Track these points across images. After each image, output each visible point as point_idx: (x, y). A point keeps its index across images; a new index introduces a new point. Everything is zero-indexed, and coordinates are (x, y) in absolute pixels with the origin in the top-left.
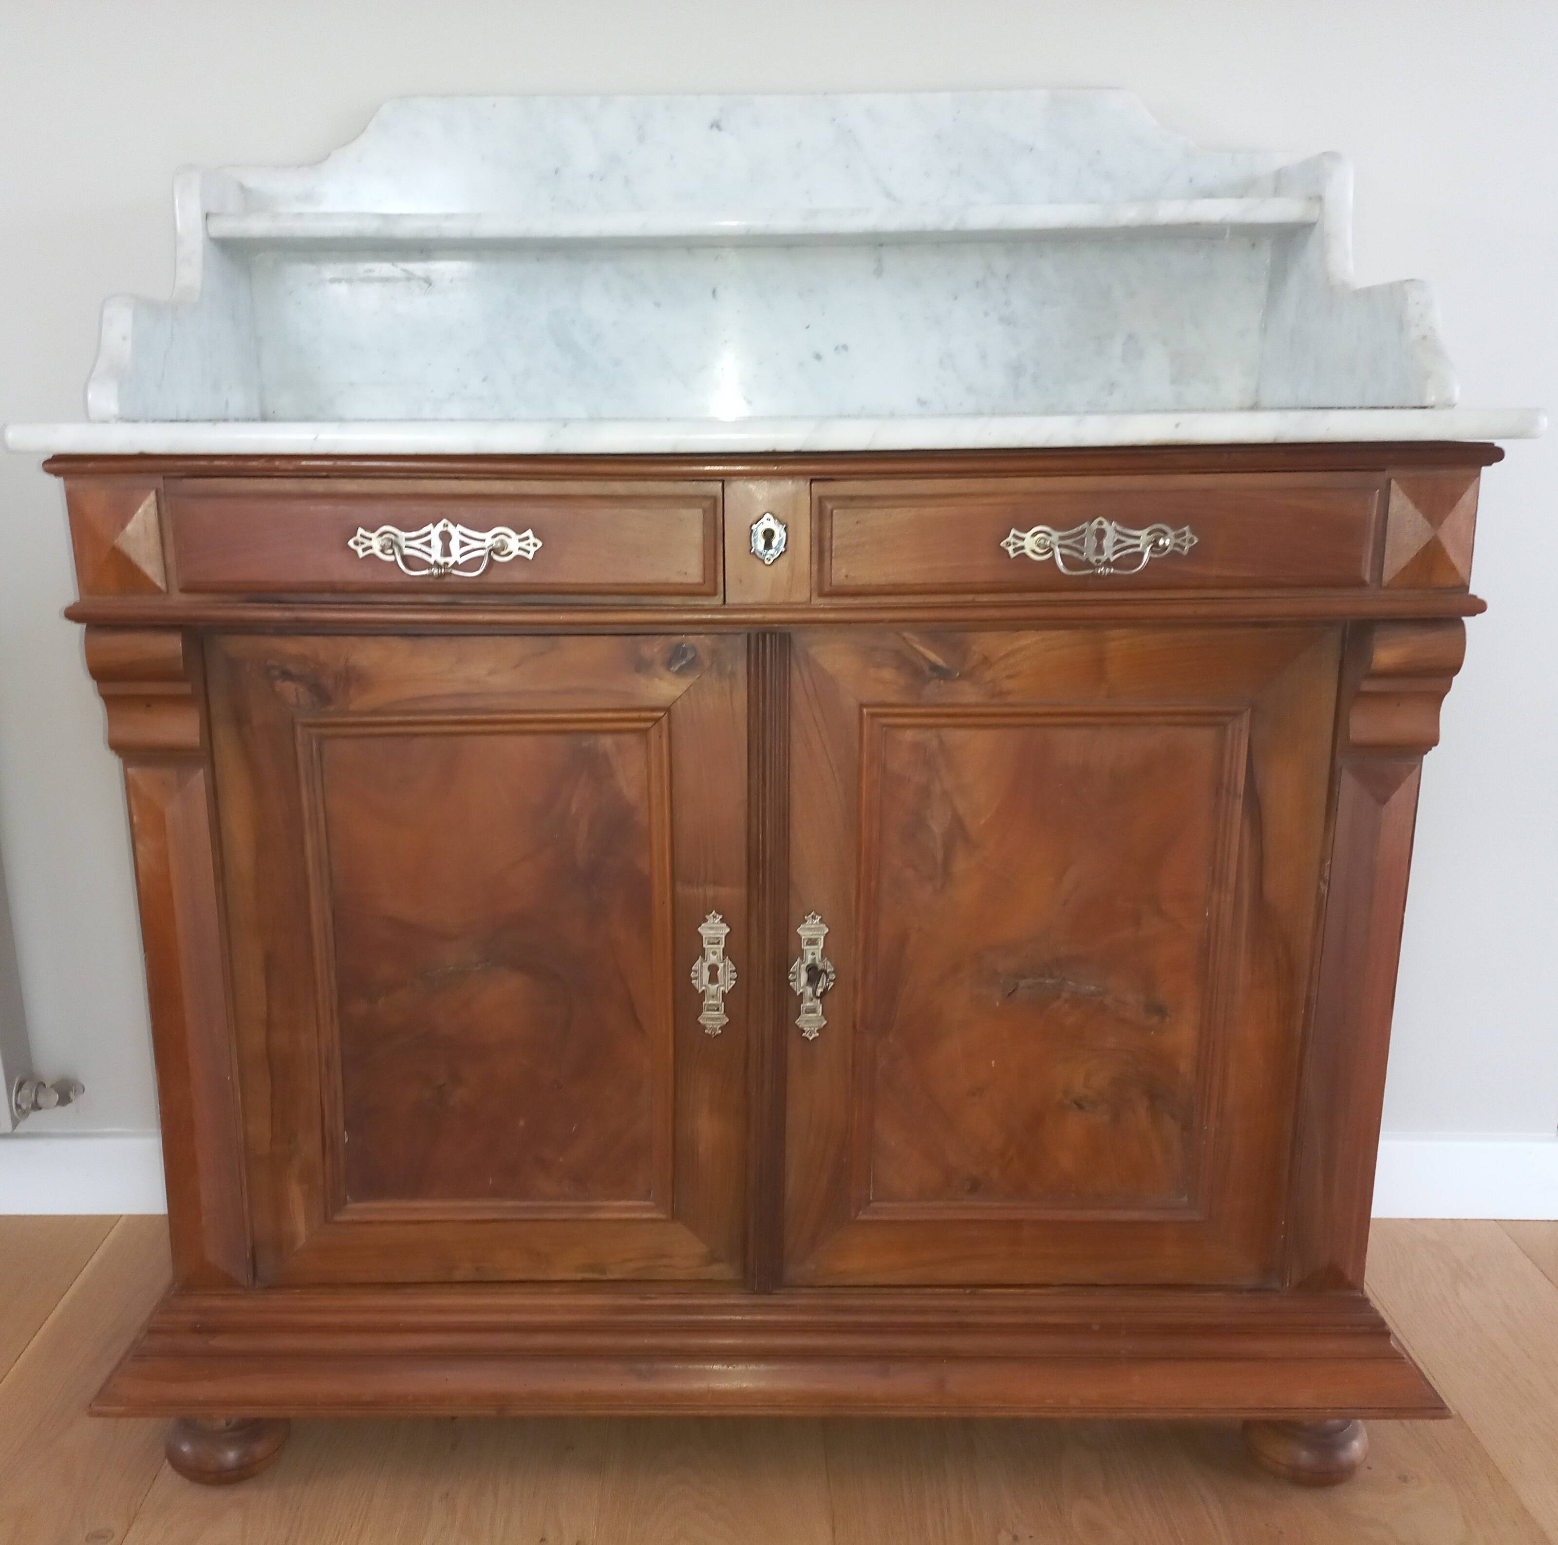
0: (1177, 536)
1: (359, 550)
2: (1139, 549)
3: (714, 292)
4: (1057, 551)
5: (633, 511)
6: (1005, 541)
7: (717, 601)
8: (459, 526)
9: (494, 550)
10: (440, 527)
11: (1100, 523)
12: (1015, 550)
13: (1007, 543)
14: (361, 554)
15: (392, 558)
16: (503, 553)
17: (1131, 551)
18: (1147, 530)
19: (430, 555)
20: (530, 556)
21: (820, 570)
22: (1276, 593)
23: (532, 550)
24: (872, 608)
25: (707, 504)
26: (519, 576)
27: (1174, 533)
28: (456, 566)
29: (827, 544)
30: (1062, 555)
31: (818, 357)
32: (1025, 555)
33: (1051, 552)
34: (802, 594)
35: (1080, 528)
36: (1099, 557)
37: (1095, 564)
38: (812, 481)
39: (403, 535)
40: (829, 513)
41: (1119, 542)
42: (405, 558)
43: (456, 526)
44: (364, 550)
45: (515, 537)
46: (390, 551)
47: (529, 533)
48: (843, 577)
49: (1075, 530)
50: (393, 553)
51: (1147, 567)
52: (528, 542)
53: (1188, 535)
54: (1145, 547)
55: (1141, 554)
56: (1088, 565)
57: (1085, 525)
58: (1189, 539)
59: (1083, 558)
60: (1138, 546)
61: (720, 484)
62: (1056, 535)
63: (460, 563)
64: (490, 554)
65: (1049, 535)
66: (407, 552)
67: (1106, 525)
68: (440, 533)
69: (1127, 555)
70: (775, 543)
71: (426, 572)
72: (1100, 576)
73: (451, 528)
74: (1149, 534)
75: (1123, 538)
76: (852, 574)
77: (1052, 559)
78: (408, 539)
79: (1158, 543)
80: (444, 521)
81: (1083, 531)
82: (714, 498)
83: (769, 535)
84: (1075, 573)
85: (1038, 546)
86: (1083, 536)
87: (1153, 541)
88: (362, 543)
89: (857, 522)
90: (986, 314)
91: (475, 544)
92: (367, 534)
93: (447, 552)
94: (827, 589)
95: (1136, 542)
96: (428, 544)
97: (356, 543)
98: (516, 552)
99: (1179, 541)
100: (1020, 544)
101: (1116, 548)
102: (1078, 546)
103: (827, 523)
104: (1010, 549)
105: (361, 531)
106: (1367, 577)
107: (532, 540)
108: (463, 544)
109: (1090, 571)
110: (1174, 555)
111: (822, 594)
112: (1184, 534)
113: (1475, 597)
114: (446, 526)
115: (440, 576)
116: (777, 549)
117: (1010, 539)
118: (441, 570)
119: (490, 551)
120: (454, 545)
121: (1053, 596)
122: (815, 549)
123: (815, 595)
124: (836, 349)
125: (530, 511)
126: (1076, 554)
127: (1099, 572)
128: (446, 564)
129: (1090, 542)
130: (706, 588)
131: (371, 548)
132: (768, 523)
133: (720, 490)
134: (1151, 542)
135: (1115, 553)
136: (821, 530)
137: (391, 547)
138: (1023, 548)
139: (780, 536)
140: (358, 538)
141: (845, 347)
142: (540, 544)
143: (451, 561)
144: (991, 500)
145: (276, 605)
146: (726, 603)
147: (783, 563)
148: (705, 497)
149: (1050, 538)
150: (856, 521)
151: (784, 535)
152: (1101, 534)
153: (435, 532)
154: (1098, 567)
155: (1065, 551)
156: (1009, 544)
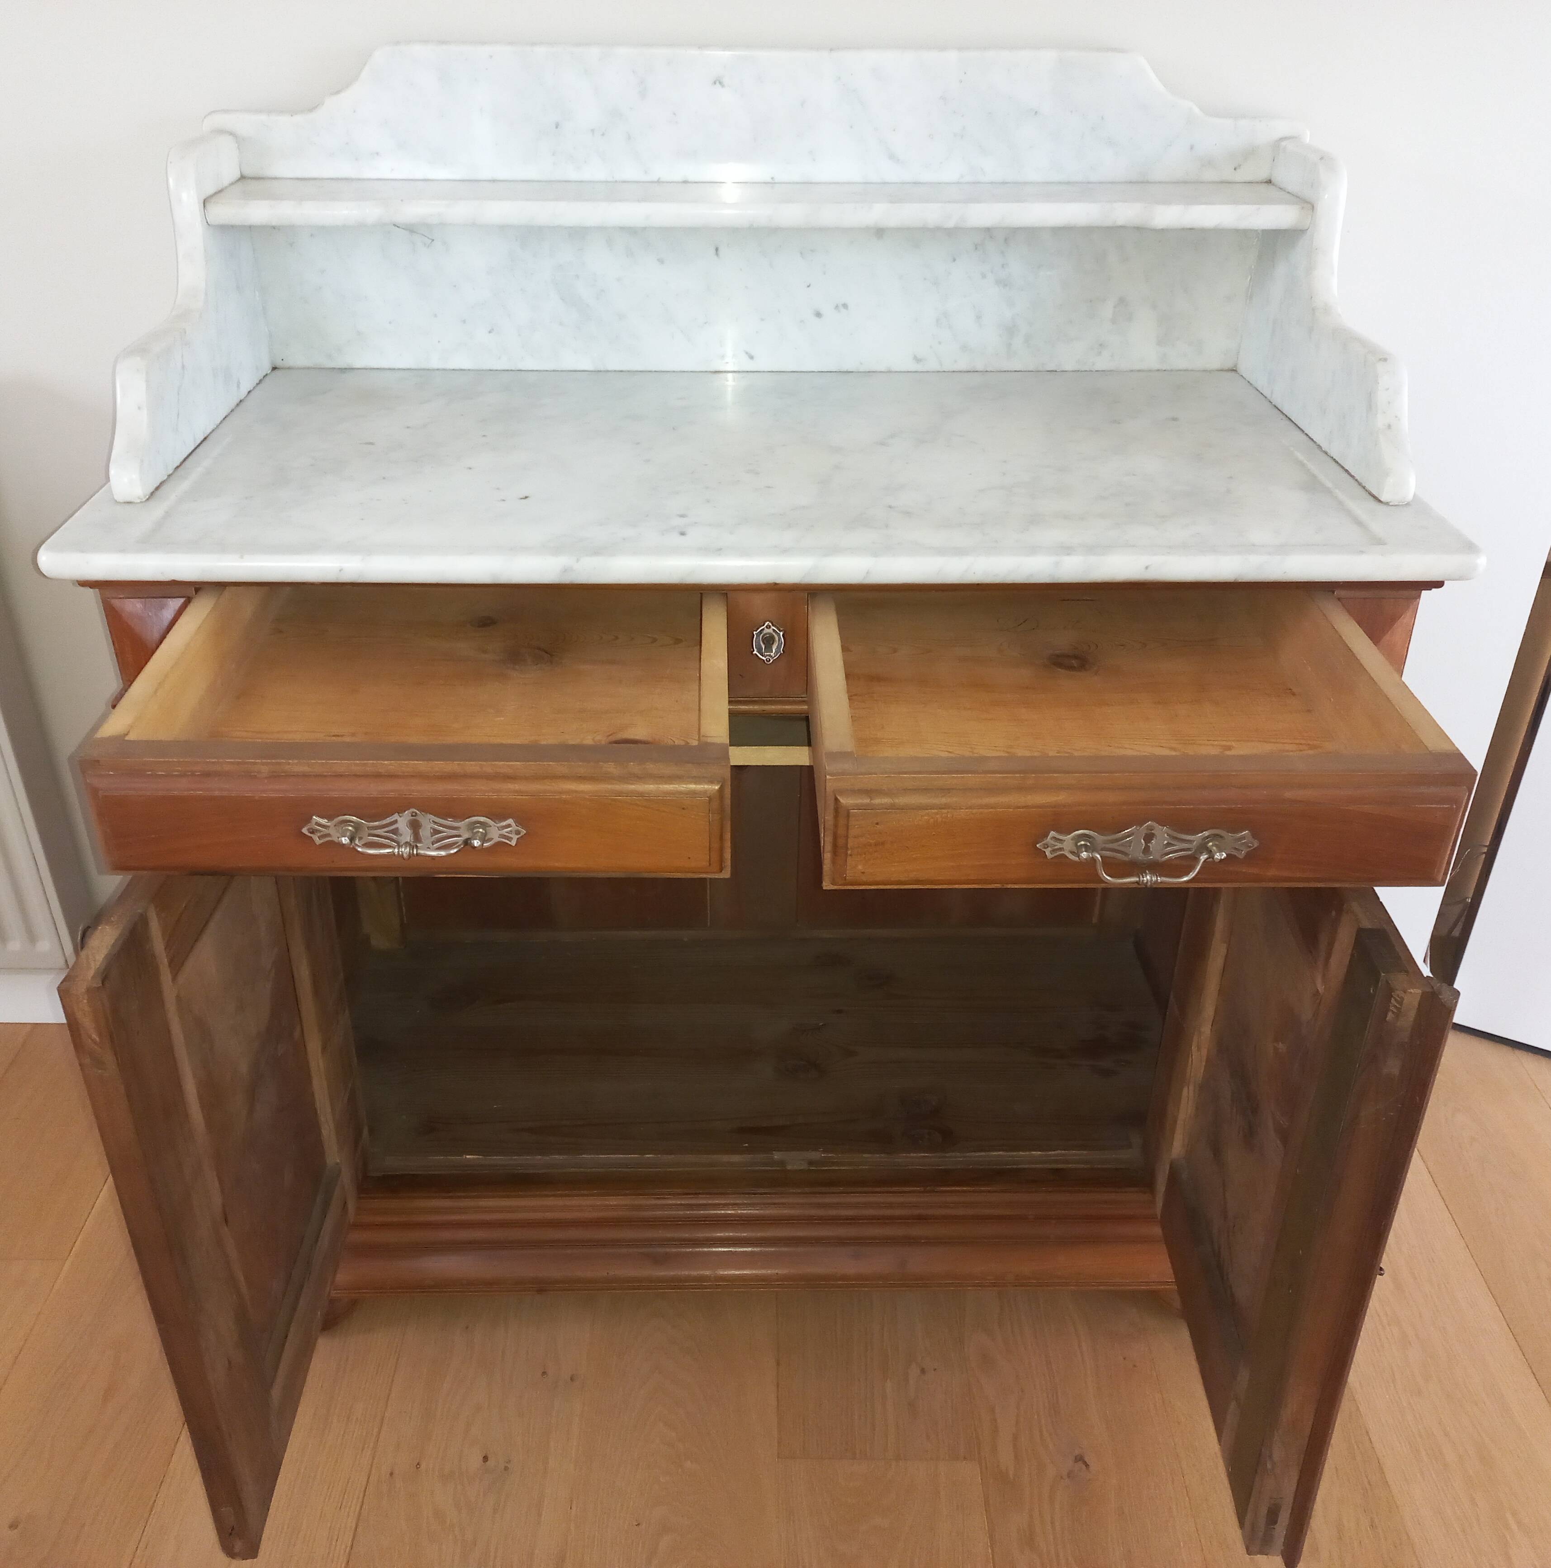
0: (1235, 841)
1: (316, 837)
2: (1191, 853)
3: (717, 250)
12: (1054, 851)
13: (1044, 844)
14: (318, 841)
17: (1181, 854)
23: (514, 843)
30: (1104, 859)
31: (818, 315)
32: (1063, 856)
36: (1146, 858)
37: (1141, 866)
41: (1169, 845)
44: (321, 837)
54: (1198, 852)
55: (1194, 859)
56: (1132, 866)
59: (1127, 859)
60: (1190, 849)
64: (466, 841)
66: (371, 839)
69: (1177, 858)
70: (774, 647)
76: (869, 871)
78: (371, 828)
83: (769, 639)
84: (1118, 880)
88: (318, 831)
90: (984, 276)
96: (395, 832)
97: (311, 831)
98: (497, 839)
100: (1059, 845)
101: (1166, 850)
109: (1136, 879)
116: (777, 652)
118: (412, 850)
120: (424, 832)
124: (837, 307)
126: (1120, 856)
131: (328, 835)
132: (768, 629)
135: (1164, 855)
138: (1062, 849)
141: (845, 306)
147: (782, 663)
150: (875, 821)
155: (1109, 853)
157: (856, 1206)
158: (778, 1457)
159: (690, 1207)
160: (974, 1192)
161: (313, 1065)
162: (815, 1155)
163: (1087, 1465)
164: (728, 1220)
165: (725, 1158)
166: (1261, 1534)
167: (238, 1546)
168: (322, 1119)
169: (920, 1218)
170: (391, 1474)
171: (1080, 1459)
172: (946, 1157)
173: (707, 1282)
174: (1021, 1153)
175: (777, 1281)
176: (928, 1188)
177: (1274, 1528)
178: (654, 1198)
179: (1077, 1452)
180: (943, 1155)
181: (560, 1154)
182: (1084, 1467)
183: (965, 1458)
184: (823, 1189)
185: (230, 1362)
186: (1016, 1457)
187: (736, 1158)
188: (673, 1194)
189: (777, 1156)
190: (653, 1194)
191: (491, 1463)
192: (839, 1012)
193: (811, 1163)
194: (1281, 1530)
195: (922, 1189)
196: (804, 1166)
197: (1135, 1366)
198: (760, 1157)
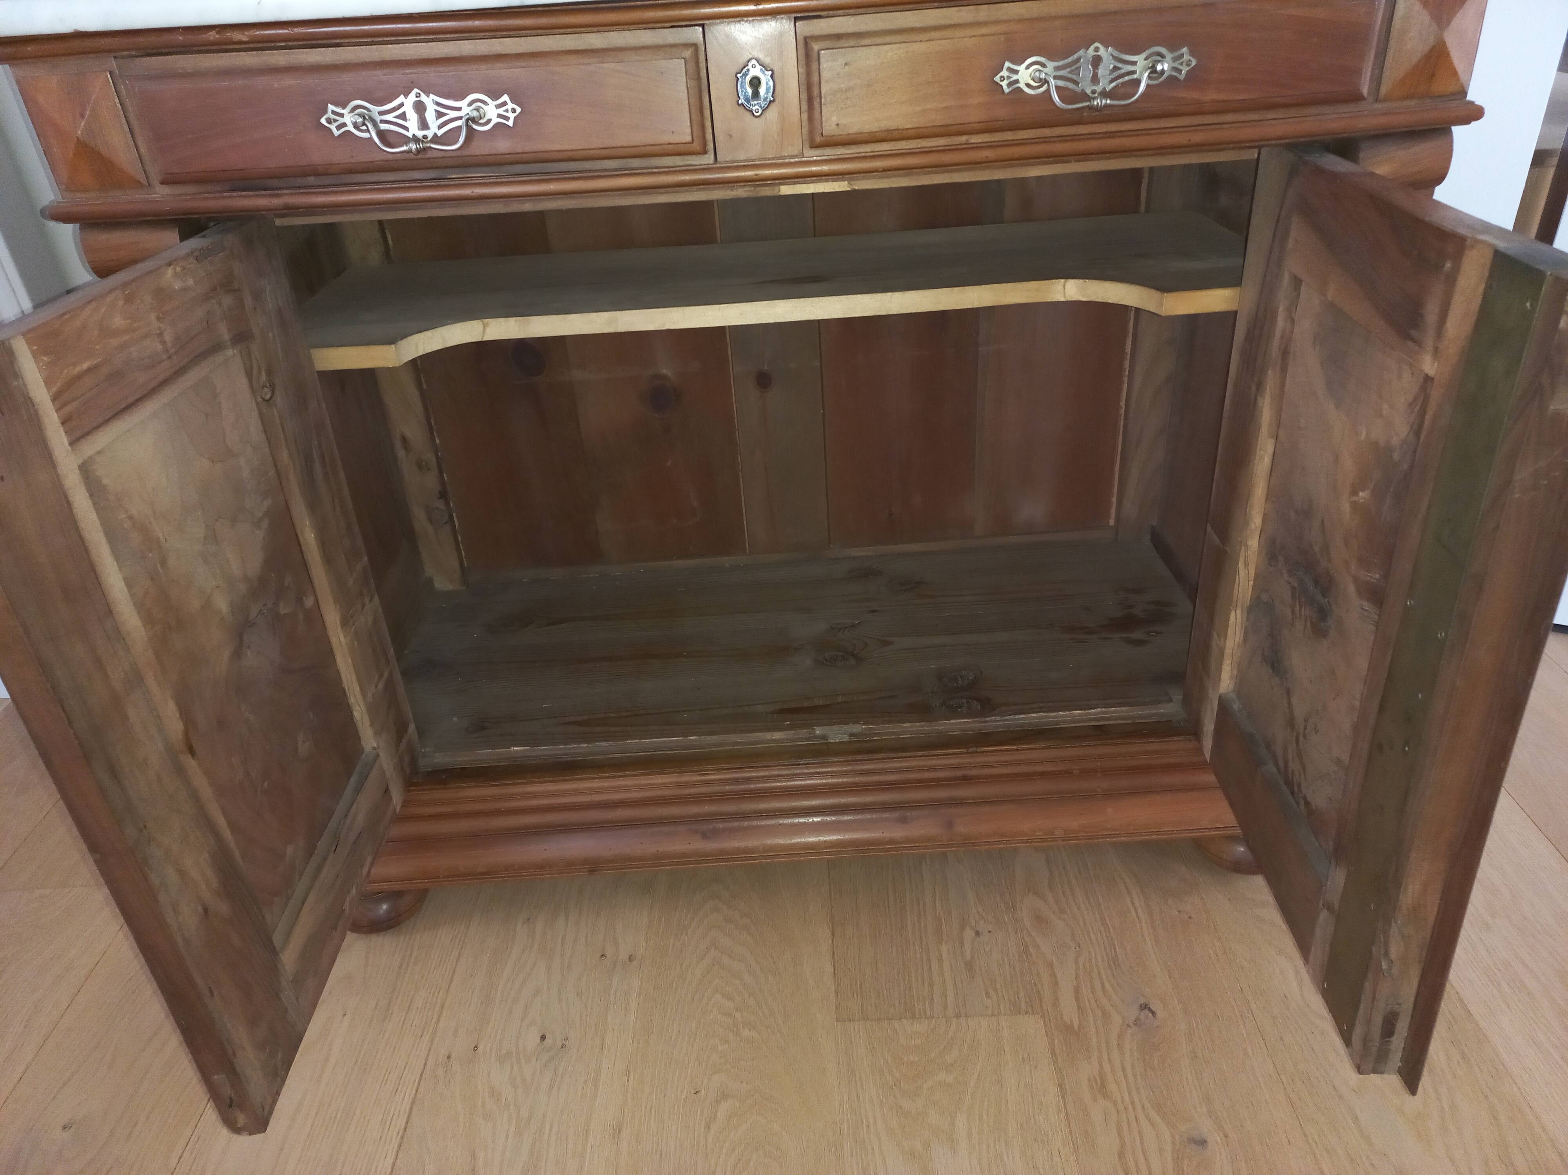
0: (1175, 59)
1: (333, 127)
2: (1135, 76)
4: (1053, 82)
5: (611, 66)
6: (998, 76)
7: (709, 159)
8: (431, 95)
9: (471, 119)
10: (412, 97)
11: (1097, 50)
12: (1009, 85)
13: (1001, 77)
14: (336, 133)
15: (366, 135)
16: (481, 121)
17: (1127, 78)
18: (1143, 55)
19: (407, 129)
20: (510, 123)
21: (811, 119)
22: (1271, 115)
23: (512, 116)
24: (865, 157)
25: (688, 53)
26: (503, 146)
27: (1171, 56)
28: (436, 139)
29: (815, 92)
30: (1057, 88)
32: (1020, 89)
33: (1046, 85)
34: (794, 147)
35: (1076, 56)
36: (1095, 88)
37: (1091, 95)
38: (796, 19)
39: (375, 109)
40: (815, 55)
41: (1116, 68)
42: (381, 134)
43: (428, 96)
44: (339, 128)
45: (492, 103)
46: (364, 128)
47: (505, 98)
48: (834, 126)
49: (1070, 60)
50: (368, 131)
51: (1144, 94)
52: (505, 108)
53: (1186, 57)
54: (1142, 74)
55: (1138, 82)
56: (1084, 97)
57: (1081, 53)
58: (1188, 60)
59: (1078, 89)
60: (1134, 72)
61: (700, 29)
62: (1051, 65)
63: (439, 135)
64: (467, 125)
65: (1044, 65)
66: (383, 127)
67: (1102, 52)
68: (414, 103)
69: (1122, 84)
70: (762, 91)
71: (404, 148)
72: (1097, 109)
73: (424, 98)
74: (1146, 59)
75: (1120, 65)
76: (843, 122)
77: (1048, 91)
78: (381, 113)
79: (1156, 70)
80: (416, 90)
81: (1078, 60)
82: (695, 46)
83: (755, 83)
84: (1070, 107)
85: (1033, 79)
86: (1078, 65)
87: (1150, 65)
88: (335, 121)
89: (846, 64)
91: (453, 114)
92: (339, 110)
93: (424, 125)
94: (818, 139)
95: (1130, 68)
96: (403, 116)
97: (329, 121)
98: (496, 120)
99: (1176, 65)
100: (1014, 77)
101: (1113, 76)
102: (1074, 77)
103: (814, 66)
104: (1004, 84)
105: (331, 107)
106: (1365, 91)
107: (510, 105)
108: (440, 115)
109: (1087, 104)
110: (1172, 81)
111: (814, 146)
112: (1182, 56)
113: (1472, 103)
114: (418, 95)
115: (419, 151)
116: (765, 99)
117: (1004, 73)
118: (419, 145)
119: (467, 120)
120: (430, 115)
121: (1047, 132)
122: (804, 96)
123: (807, 145)
125: (502, 72)
126: (1071, 86)
127: (1095, 103)
128: (425, 137)
129: (1086, 72)
130: (697, 146)
131: (344, 125)
132: (755, 71)
133: (701, 35)
134: (1149, 68)
135: (1112, 81)
136: (809, 74)
137: (364, 124)
138: (1017, 81)
139: (767, 84)
140: (329, 115)
142: (519, 110)
143: (430, 134)
144: (984, 30)
145: (263, 192)
146: (718, 160)
147: (772, 114)
148: (686, 45)
149: (1045, 70)
150: (844, 62)
151: (771, 83)
152: (1097, 61)
153: (408, 102)
154: (1094, 98)
155: (1061, 83)
156: (1002, 79)
157: (898, 771)
158: (837, 1021)
159: (736, 781)
160: (1017, 750)
161: (334, 641)
162: (857, 728)
163: (1153, 1013)
164: (773, 792)
165: (768, 736)
166: (1374, 1050)
167: (241, 1119)
168: (352, 700)
169: (965, 779)
170: (449, 1057)
171: (1145, 1007)
172: (986, 722)
173: (756, 853)
174: (1061, 713)
175: (826, 848)
176: (971, 750)
177: (1390, 1041)
178: (699, 774)
179: (1142, 1000)
180: (984, 719)
181: (605, 741)
182: (1150, 1015)
183: (1026, 1013)
184: (866, 757)
185: (206, 911)
186: (1079, 1007)
187: (778, 735)
188: (717, 770)
189: (818, 731)
190: (697, 771)
191: (548, 1041)
192: (873, 611)
193: (851, 735)
194: (1398, 1042)
195: (965, 750)
196: (846, 738)
197: (1190, 918)
198: (803, 733)
